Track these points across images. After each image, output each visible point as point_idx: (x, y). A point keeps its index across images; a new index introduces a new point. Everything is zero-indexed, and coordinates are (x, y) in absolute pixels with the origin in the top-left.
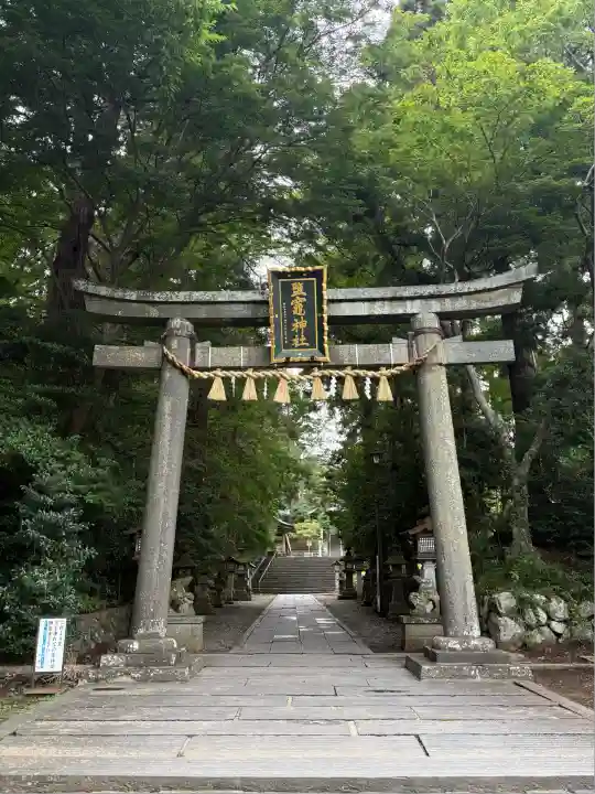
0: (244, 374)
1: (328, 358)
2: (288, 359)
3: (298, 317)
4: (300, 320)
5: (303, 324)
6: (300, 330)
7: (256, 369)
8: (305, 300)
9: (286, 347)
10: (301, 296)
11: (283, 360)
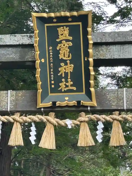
0: (10, 119)
1: (94, 103)
2: (54, 103)
3: (65, 62)
4: (66, 64)
5: (70, 68)
6: (66, 74)
7: (23, 113)
8: (71, 44)
9: (53, 91)
10: (67, 41)
11: (49, 104)
